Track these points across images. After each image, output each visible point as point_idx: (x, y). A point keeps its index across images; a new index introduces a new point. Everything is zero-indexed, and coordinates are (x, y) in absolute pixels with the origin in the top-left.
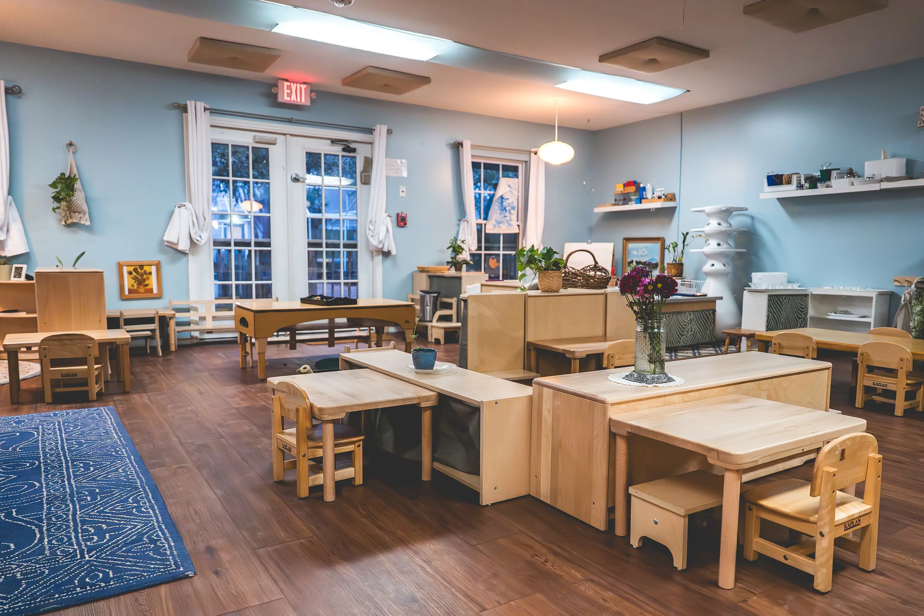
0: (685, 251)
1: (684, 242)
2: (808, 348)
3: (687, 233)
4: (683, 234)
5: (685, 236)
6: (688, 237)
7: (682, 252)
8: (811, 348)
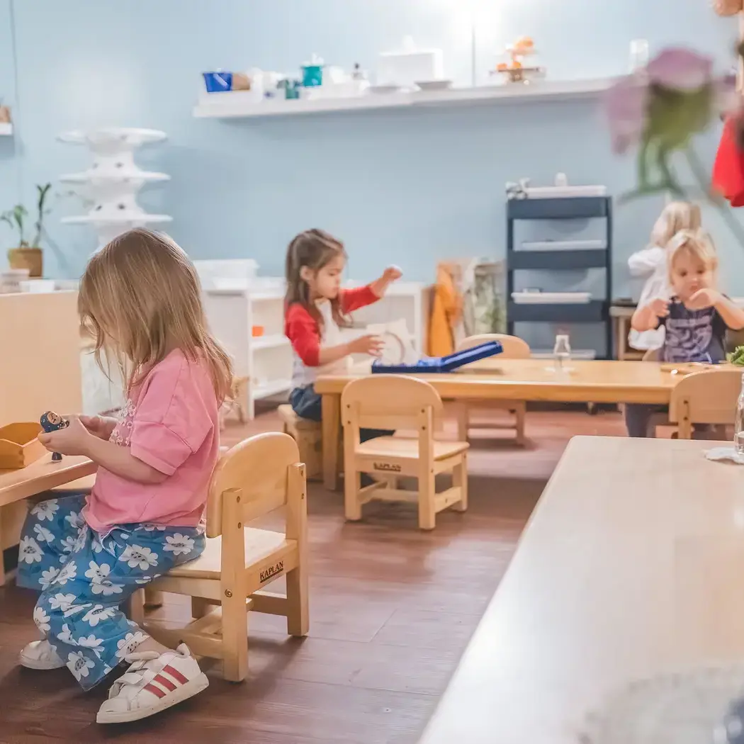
0: (46, 222)
1: (41, 204)
2: (423, 411)
3: (48, 187)
4: (40, 188)
5: (43, 191)
6: (50, 195)
7: (39, 227)
8: (429, 410)
